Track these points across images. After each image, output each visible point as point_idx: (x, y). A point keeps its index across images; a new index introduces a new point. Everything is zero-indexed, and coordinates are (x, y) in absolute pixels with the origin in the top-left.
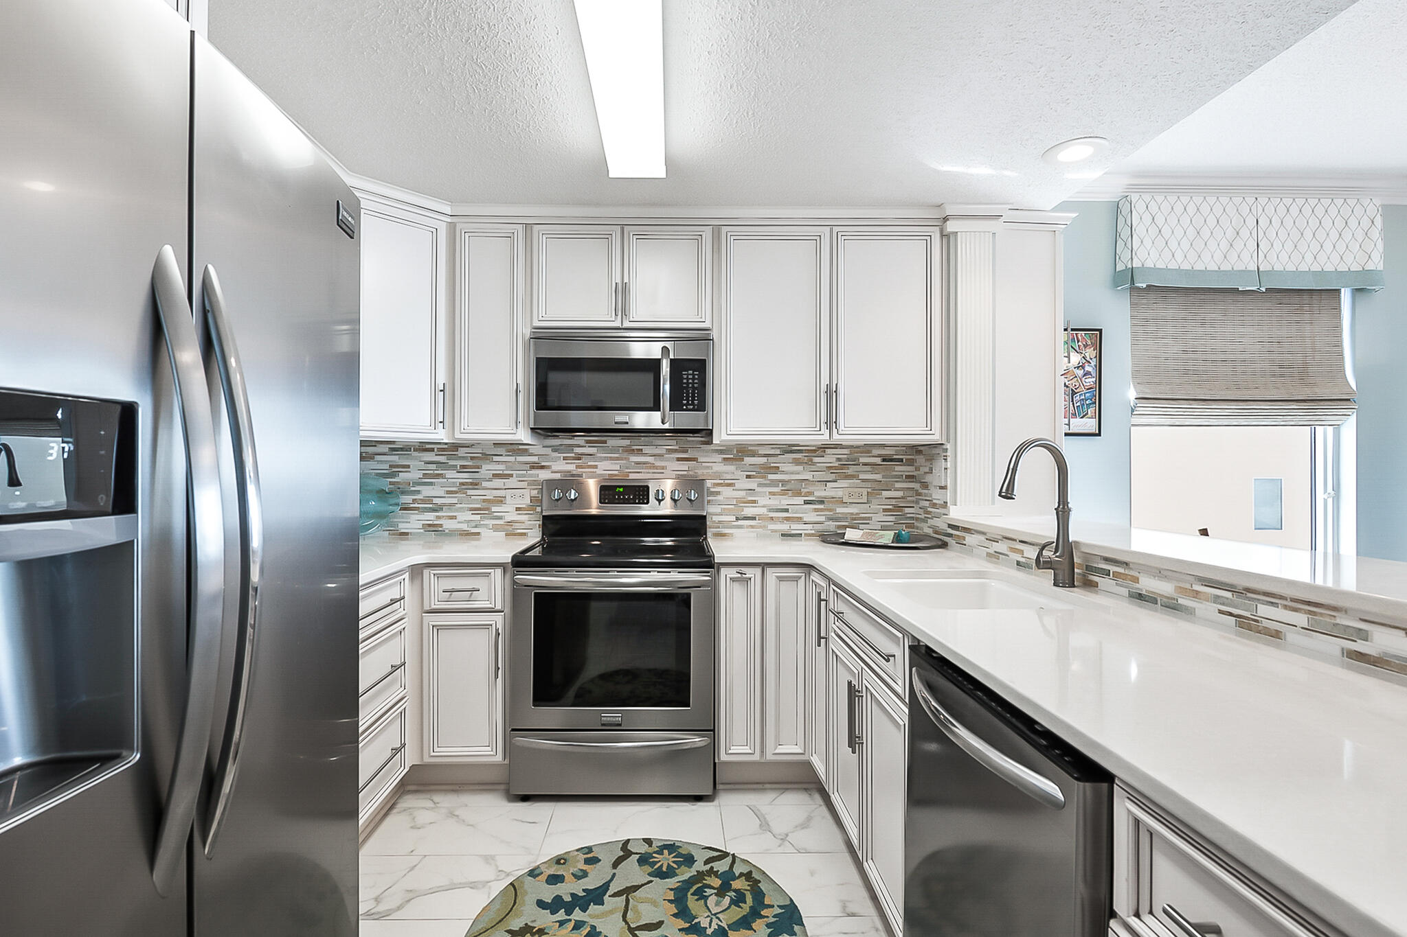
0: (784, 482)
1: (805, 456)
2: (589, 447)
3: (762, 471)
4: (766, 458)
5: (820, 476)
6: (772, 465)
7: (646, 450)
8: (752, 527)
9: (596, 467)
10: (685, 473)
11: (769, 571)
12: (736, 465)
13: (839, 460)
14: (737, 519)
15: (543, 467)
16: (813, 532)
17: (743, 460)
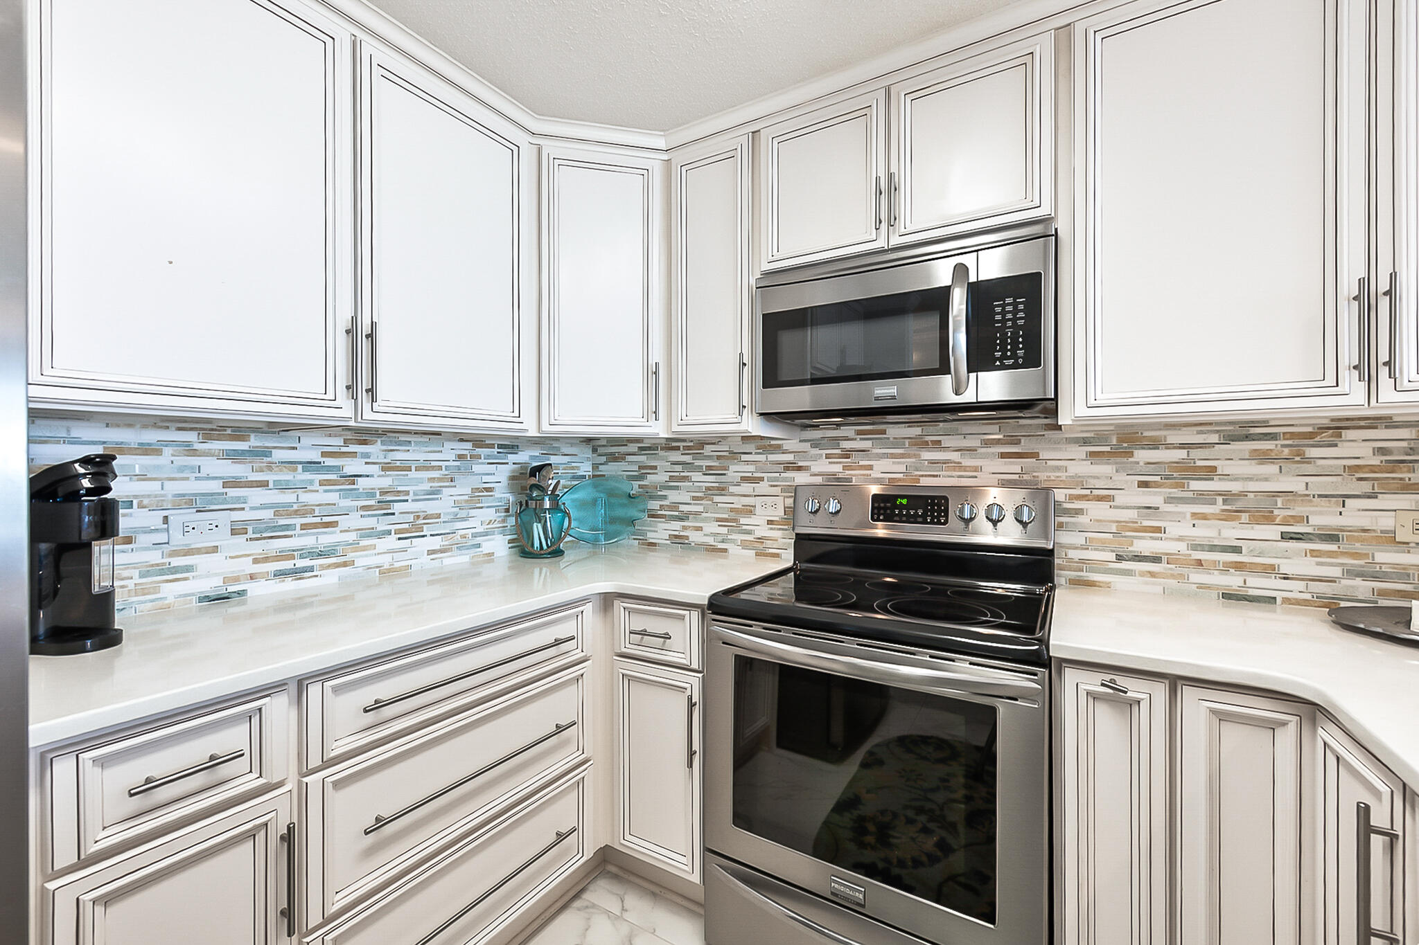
0: (1228, 497)
1: (1283, 446)
2: (861, 439)
3: (1175, 475)
4: (1186, 451)
5: (1320, 485)
6: (1199, 463)
7: (947, 441)
8: (1153, 574)
9: (870, 468)
10: (1016, 477)
11: (1189, 695)
12: (1116, 463)
13: (1382, 451)
14: (1120, 558)
15: (799, 469)
16: (1308, 596)
17: (1131, 454)
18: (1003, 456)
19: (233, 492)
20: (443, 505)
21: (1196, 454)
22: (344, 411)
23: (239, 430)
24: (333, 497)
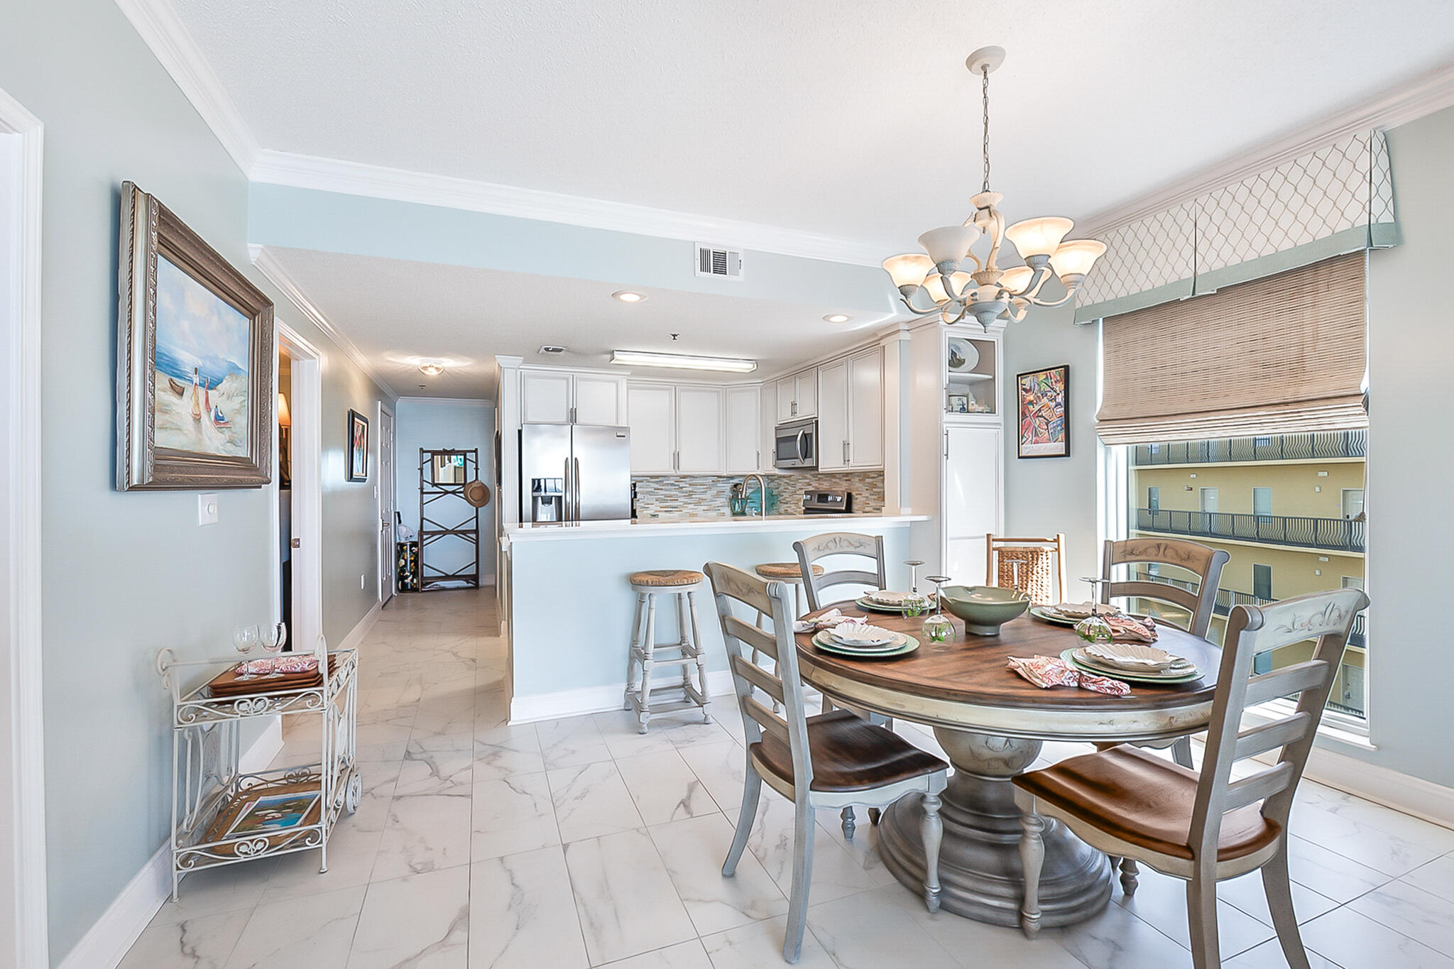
17: (865, 480)
18: (846, 480)
19: (656, 491)
20: (708, 496)
21: (874, 480)
22: (673, 473)
23: (658, 477)
24: (677, 493)
